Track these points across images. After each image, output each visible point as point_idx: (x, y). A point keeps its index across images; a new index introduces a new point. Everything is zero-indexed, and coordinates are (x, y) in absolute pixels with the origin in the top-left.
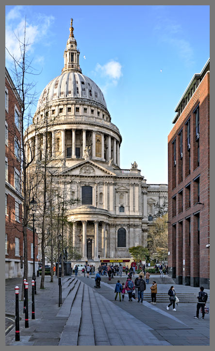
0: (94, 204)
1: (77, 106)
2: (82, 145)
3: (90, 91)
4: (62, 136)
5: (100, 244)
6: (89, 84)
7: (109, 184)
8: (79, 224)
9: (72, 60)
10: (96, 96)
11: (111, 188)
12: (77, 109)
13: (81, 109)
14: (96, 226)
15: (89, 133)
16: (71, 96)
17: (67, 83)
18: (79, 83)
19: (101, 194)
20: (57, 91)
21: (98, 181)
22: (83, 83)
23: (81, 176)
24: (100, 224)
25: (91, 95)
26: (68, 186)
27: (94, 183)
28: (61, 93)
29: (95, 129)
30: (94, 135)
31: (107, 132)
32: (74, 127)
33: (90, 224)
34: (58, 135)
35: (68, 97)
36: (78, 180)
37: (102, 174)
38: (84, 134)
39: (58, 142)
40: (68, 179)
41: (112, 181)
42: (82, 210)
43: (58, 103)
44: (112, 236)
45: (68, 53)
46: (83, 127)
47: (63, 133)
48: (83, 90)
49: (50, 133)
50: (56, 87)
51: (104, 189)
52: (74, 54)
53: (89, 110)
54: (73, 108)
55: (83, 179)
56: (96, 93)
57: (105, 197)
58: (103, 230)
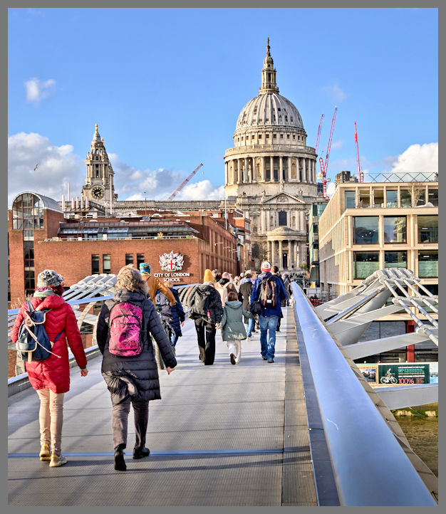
0: (288, 226)
1: (274, 133)
2: (279, 168)
3: (286, 117)
4: (262, 162)
5: (293, 257)
6: (285, 110)
7: (299, 209)
8: (277, 242)
9: (270, 80)
10: (292, 121)
11: (302, 212)
12: (275, 136)
13: (278, 135)
14: (289, 244)
15: (285, 159)
16: (269, 123)
17: (265, 111)
18: (276, 110)
19: (294, 217)
20: (256, 117)
21: (291, 207)
22: (279, 110)
23: (278, 205)
24: (293, 242)
25: (287, 120)
26: (268, 212)
27: (288, 209)
28: (260, 120)
29: (290, 155)
30: (289, 160)
31: (301, 156)
32: (272, 155)
33: (285, 242)
34: (258, 161)
35: (266, 124)
36: (275, 208)
37: (294, 202)
38: (281, 160)
39: (258, 167)
40: (268, 207)
41: (302, 207)
42: (279, 232)
43: (258, 130)
44: (302, 250)
45: (265, 73)
46: (280, 154)
47: (262, 160)
48: (280, 117)
49: (251, 158)
50: (255, 114)
51: (296, 213)
52: (271, 74)
53: (285, 136)
54: (271, 135)
55: (279, 207)
56: (291, 118)
57: (297, 220)
58: (295, 246)
